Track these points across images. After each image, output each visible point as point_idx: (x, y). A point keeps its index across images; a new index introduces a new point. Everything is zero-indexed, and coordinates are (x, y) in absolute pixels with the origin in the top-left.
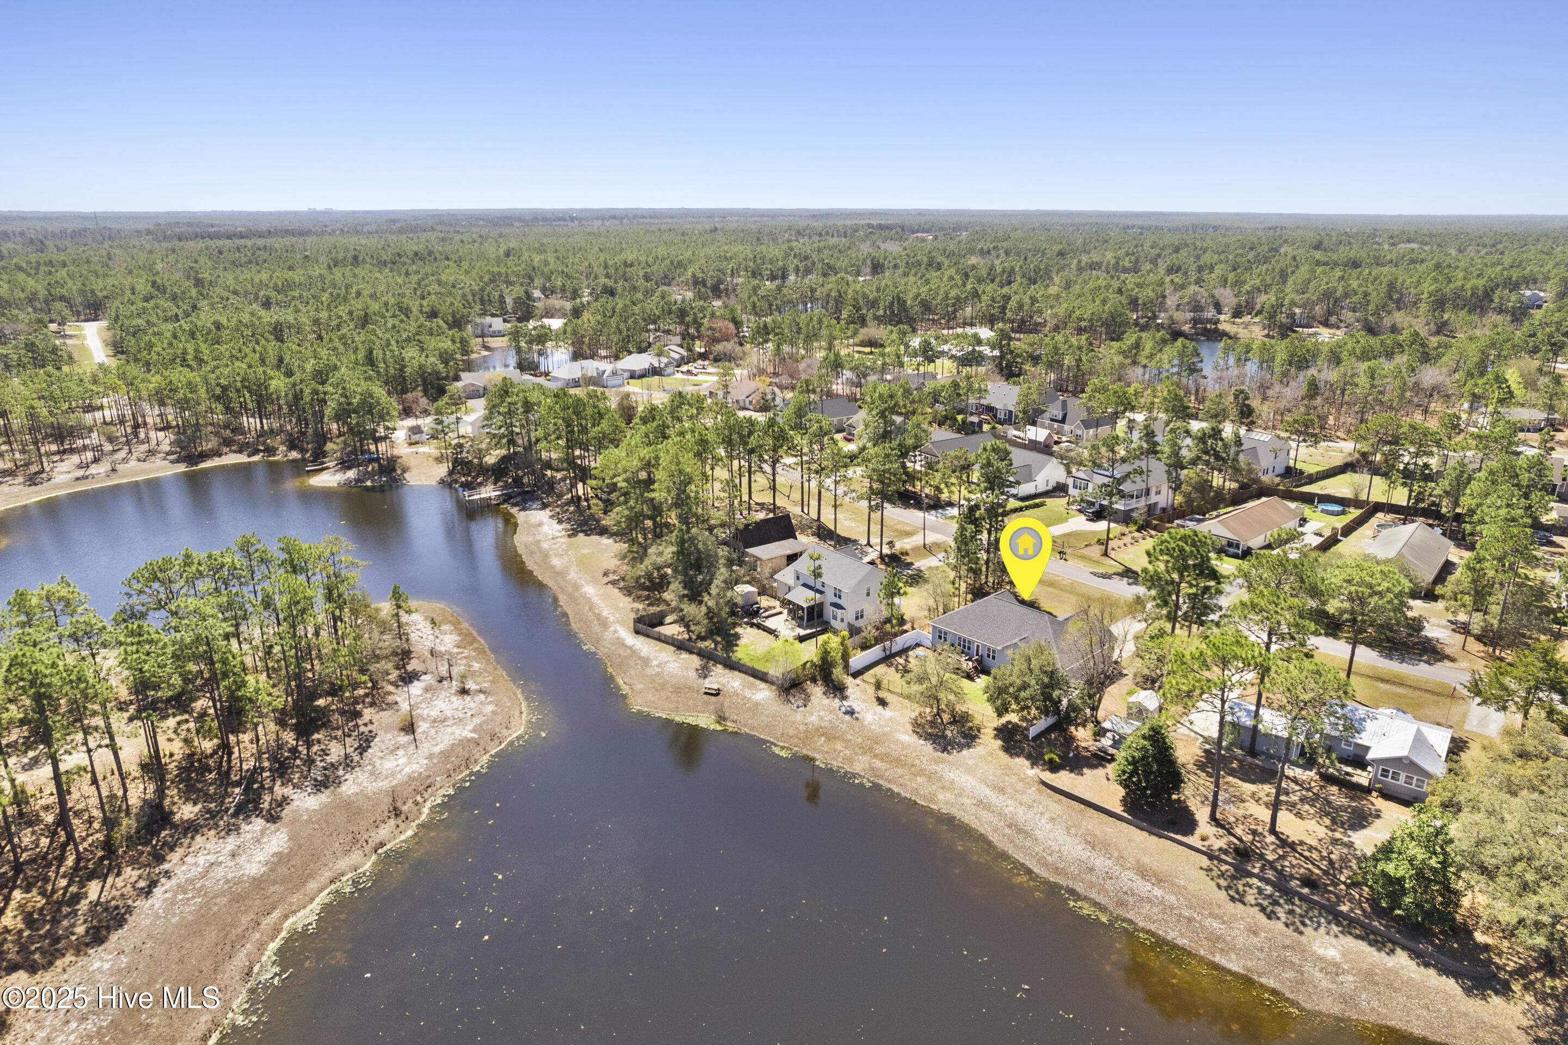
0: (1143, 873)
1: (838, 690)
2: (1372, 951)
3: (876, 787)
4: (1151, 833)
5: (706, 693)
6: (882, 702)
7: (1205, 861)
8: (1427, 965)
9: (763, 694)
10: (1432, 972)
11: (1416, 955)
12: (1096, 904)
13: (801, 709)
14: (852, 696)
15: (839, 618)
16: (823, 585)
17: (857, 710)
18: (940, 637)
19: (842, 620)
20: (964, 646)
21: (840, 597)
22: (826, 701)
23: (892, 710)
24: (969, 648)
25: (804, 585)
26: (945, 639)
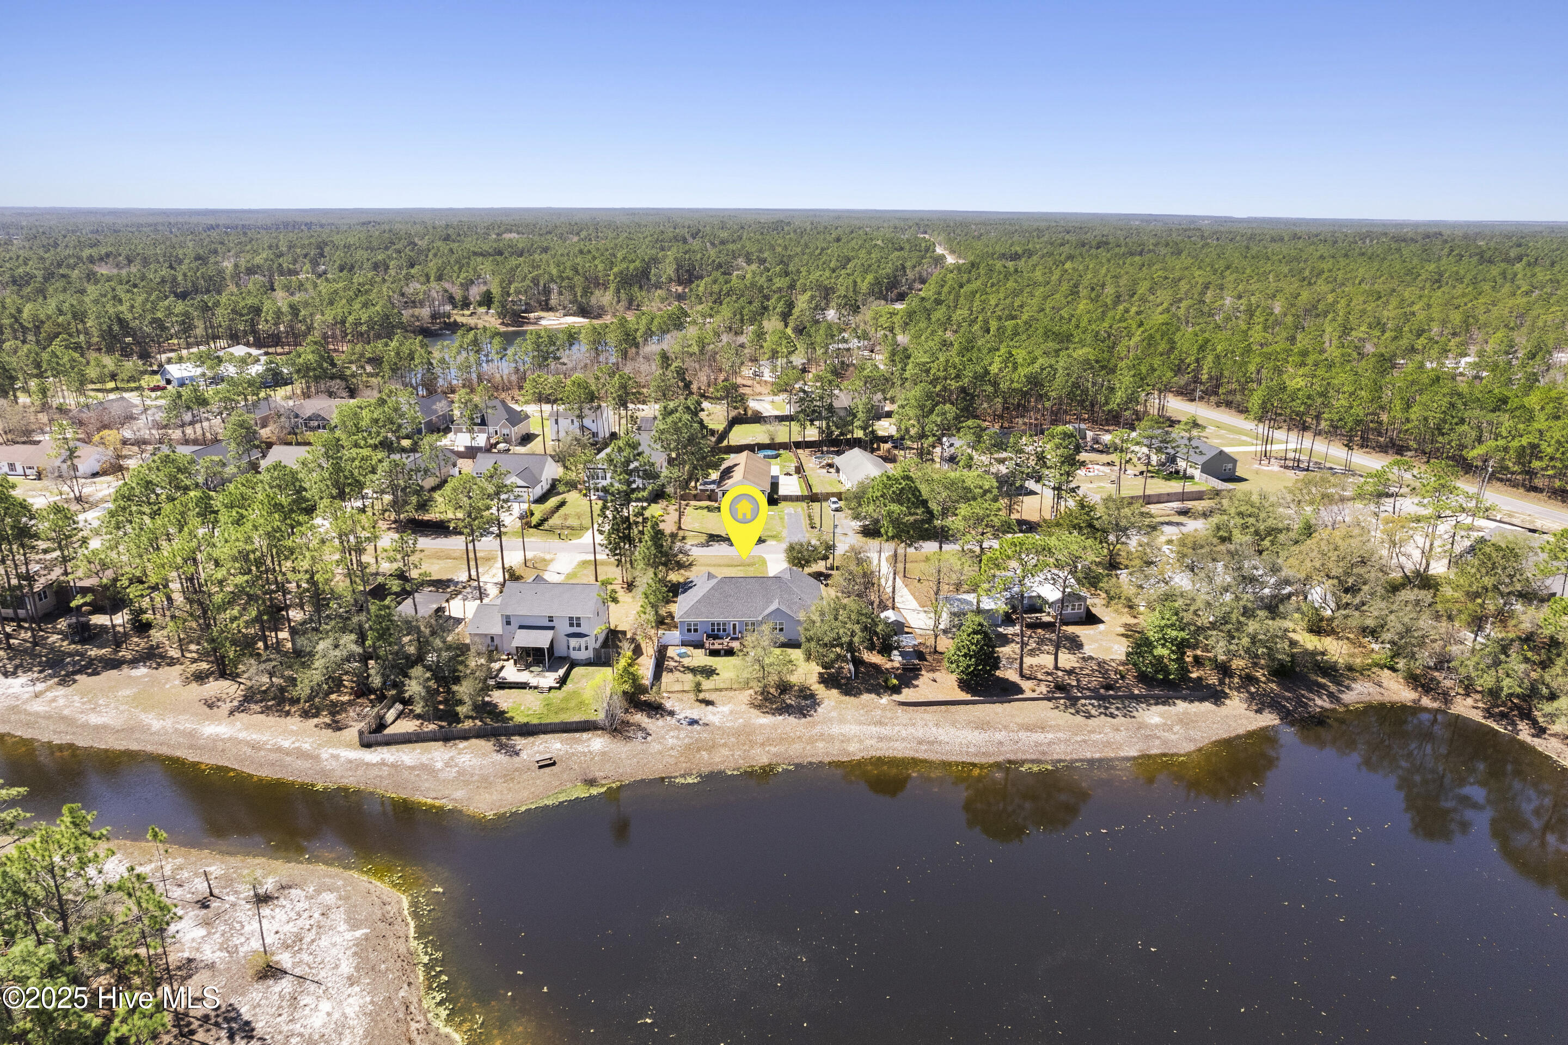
0: (1029, 728)
1: (655, 709)
2: (1167, 708)
3: (797, 766)
4: (1002, 702)
5: (541, 767)
6: (708, 703)
7: (1050, 704)
8: (1192, 701)
9: (597, 743)
10: (1197, 704)
11: (1184, 699)
12: (1033, 761)
13: (649, 738)
14: (676, 709)
15: (583, 648)
16: (551, 619)
17: (696, 717)
18: (689, 630)
19: (587, 648)
20: (719, 630)
21: (579, 625)
22: (660, 722)
23: (724, 705)
24: (724, 630)
25: (521, 627)
26: (696, 630)
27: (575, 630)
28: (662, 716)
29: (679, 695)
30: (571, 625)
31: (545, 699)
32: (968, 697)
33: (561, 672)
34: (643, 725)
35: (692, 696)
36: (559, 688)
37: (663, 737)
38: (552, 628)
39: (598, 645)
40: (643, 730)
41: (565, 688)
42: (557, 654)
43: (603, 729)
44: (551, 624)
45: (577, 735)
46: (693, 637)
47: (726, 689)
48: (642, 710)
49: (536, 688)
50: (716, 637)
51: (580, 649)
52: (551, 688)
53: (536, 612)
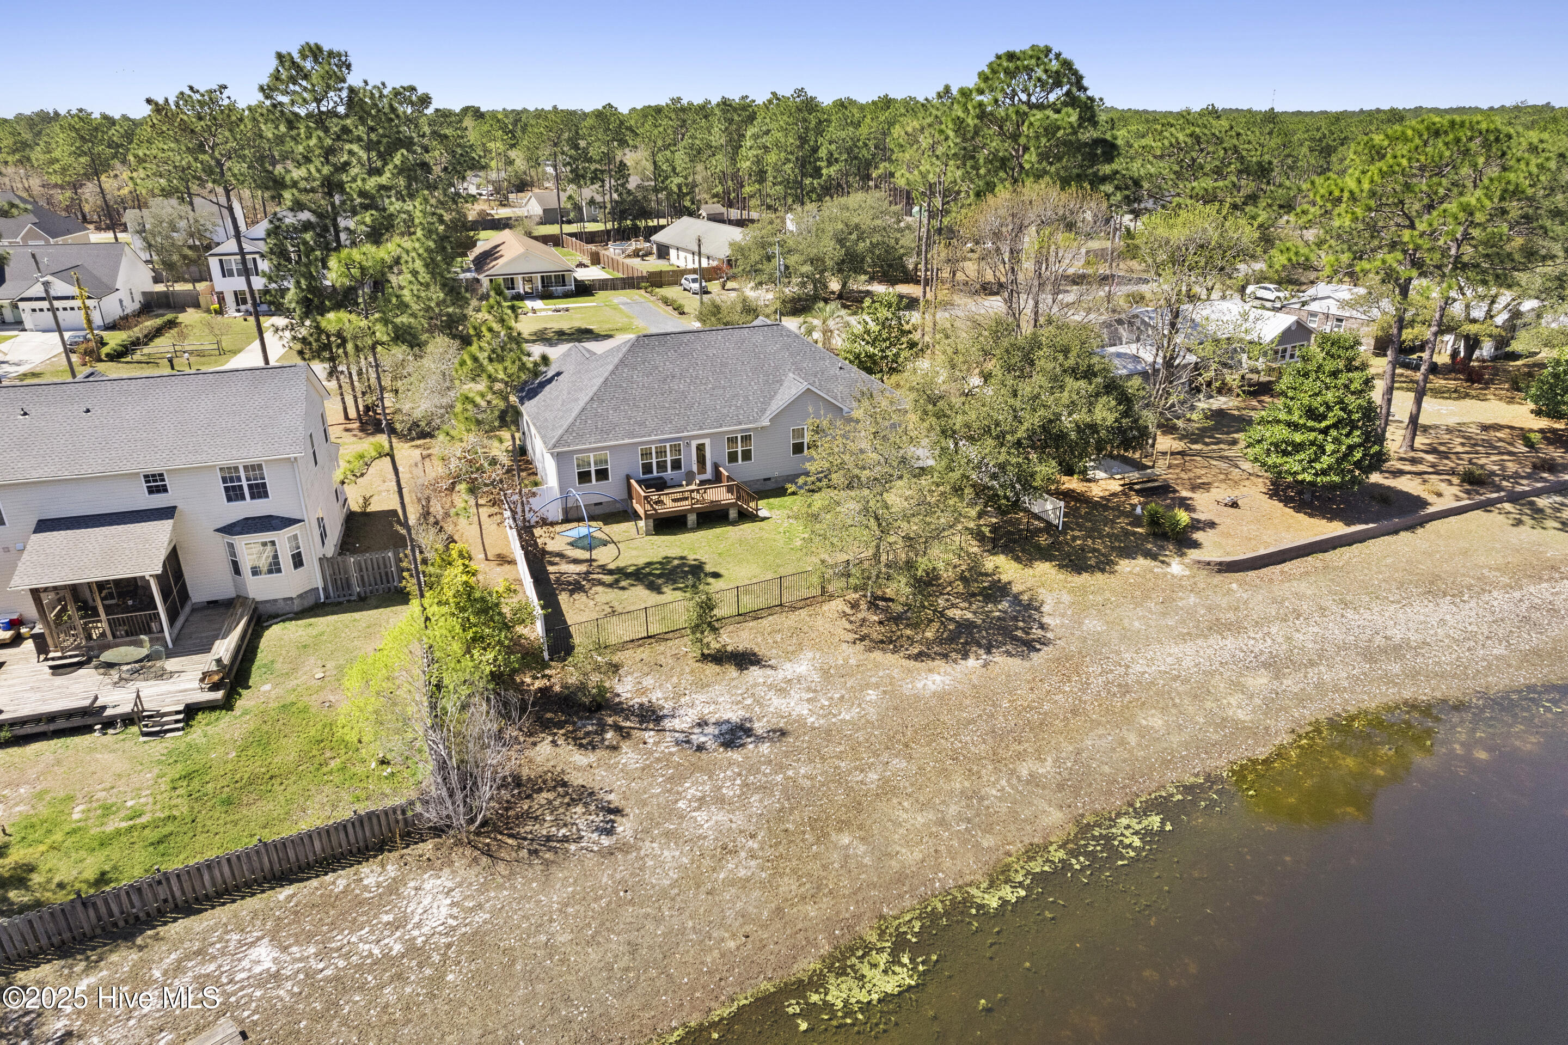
1: (590, 714)
6: (746, 661)
9: (427, 896)
13: (624, 828)
14: (657, 697)
15: (286, 561)
16: (156, 484)
17: (734, 715)
18: (584, 477)
19: (298, 561)
20: (662, 466)
21: (259, 491)
22: (629, 756)
23: (790, 656)
24: (677, 465)
25: (45, 526)
26: (602, 474)
27: (250, 508)
28: (624, 734)
29: (644, 653)
30: (234, 494)
31: (174, 757)
32: (1337, 529)
33: (224, 648)
34: (577, 779)
35: (686, 646)
36: (227, 705)
37: (670, 812)
38: (167, 513)
39: (330, 549)
40: (584, 796)
41: (246, 701)
42: (199, 592)
43: (437, 831)
44: (159, 501)
45: (339, 881)
46: (598, 492)
47: (770, 610)
48: (546, 726)
49: (129, 720)
50: (661, 485)
51: (275, 568)
52: (191, 712)
53: (92, 466)
